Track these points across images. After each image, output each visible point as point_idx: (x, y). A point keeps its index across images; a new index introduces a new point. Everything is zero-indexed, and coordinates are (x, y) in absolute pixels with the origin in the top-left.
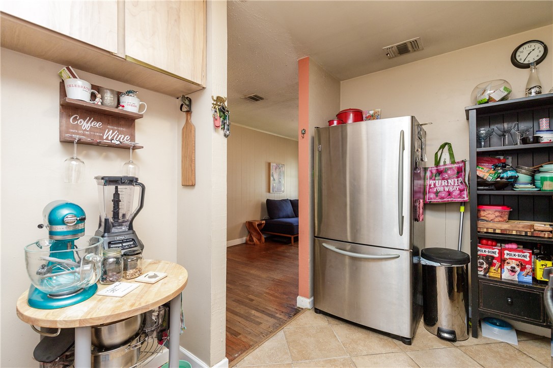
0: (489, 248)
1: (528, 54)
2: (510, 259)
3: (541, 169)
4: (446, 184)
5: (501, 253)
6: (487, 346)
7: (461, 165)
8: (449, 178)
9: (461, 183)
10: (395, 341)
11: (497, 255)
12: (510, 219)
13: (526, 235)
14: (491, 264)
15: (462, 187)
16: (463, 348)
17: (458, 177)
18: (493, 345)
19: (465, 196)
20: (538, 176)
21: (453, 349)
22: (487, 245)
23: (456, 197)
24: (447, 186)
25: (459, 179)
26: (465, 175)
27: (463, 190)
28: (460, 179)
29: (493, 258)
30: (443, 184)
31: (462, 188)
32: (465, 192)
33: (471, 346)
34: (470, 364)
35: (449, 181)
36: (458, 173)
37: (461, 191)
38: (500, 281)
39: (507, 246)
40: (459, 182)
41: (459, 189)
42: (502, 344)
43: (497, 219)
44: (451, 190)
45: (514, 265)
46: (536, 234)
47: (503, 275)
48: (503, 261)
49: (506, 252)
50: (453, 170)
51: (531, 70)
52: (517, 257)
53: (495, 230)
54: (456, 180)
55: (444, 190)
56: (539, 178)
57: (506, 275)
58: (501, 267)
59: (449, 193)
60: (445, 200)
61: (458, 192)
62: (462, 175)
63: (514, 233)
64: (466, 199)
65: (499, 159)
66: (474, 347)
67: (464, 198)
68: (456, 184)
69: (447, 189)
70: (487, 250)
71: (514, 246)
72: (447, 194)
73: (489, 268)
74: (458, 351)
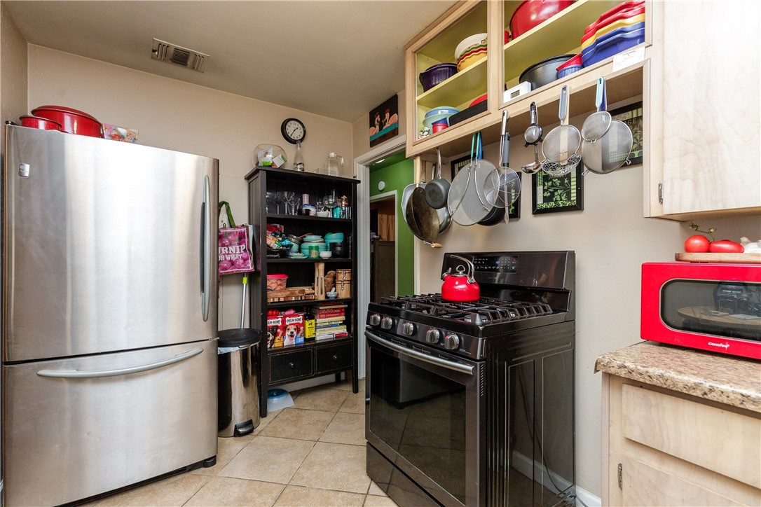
0: (274, 318)
1: (294, 131)
2: (290, 324)
3: (305, 239)
4: (227, 252)
5: (284, 321)
6: (277, 419)
7: (243, 230)
8: (231, 245)
9: (245, 250)
10: (193, 472)
11: (280, 324)
12: (288, 286)
13: (301, 300)
14: (275, 334)
15: (245, 255)
16: (263, 433)
17: (240, 244)
18: (280, 416)
19: (250, 265)
20: (305, 245)
21: (255, 439)
22: (272, 315)
23: (240, 267)
24: (228, 254)
25: (241, 246)
26: (248, 242)
27: (247, 259)
28: (243, 247)
29: (277, 327)
30: (223, 252)
31: (246, 257)
32: (250, 261)
33: (266, 427)
34: (277, 443)
35: (230, 248)
36: (240, 239)
37: (245, 260)
38: (282, 349)
39: (287, 313)
40: (242, 249)
41: (242, 258)
42: (285, 411)
43: (278, 288)
44: (234, 259)
45: (292, 330)
46: (308, 297)
47: (285, 342)
48: (284, 328)
49: (287, 319)
50: (234, 236)
51: (297, 147)
52: (294, 322)
53: (279, 299)
54: (238, 247)
55: (226, 259)
56: (308, 247)
57: (288, 342)
58: (284, 335)
59: (232, 263)
60: (228, 271)
61: (241, 261)
62: (245, 241)
63: (293, 299)
64: (251, 268)
65: (276, 227)
66: (270, 426)
67: (249, 267)
68: (238, 252)
69: (228, 258)
70: (273, 321)
71: (292, 312)
72: (230, 263)
73: (274, 339)
74: (261, 438)
